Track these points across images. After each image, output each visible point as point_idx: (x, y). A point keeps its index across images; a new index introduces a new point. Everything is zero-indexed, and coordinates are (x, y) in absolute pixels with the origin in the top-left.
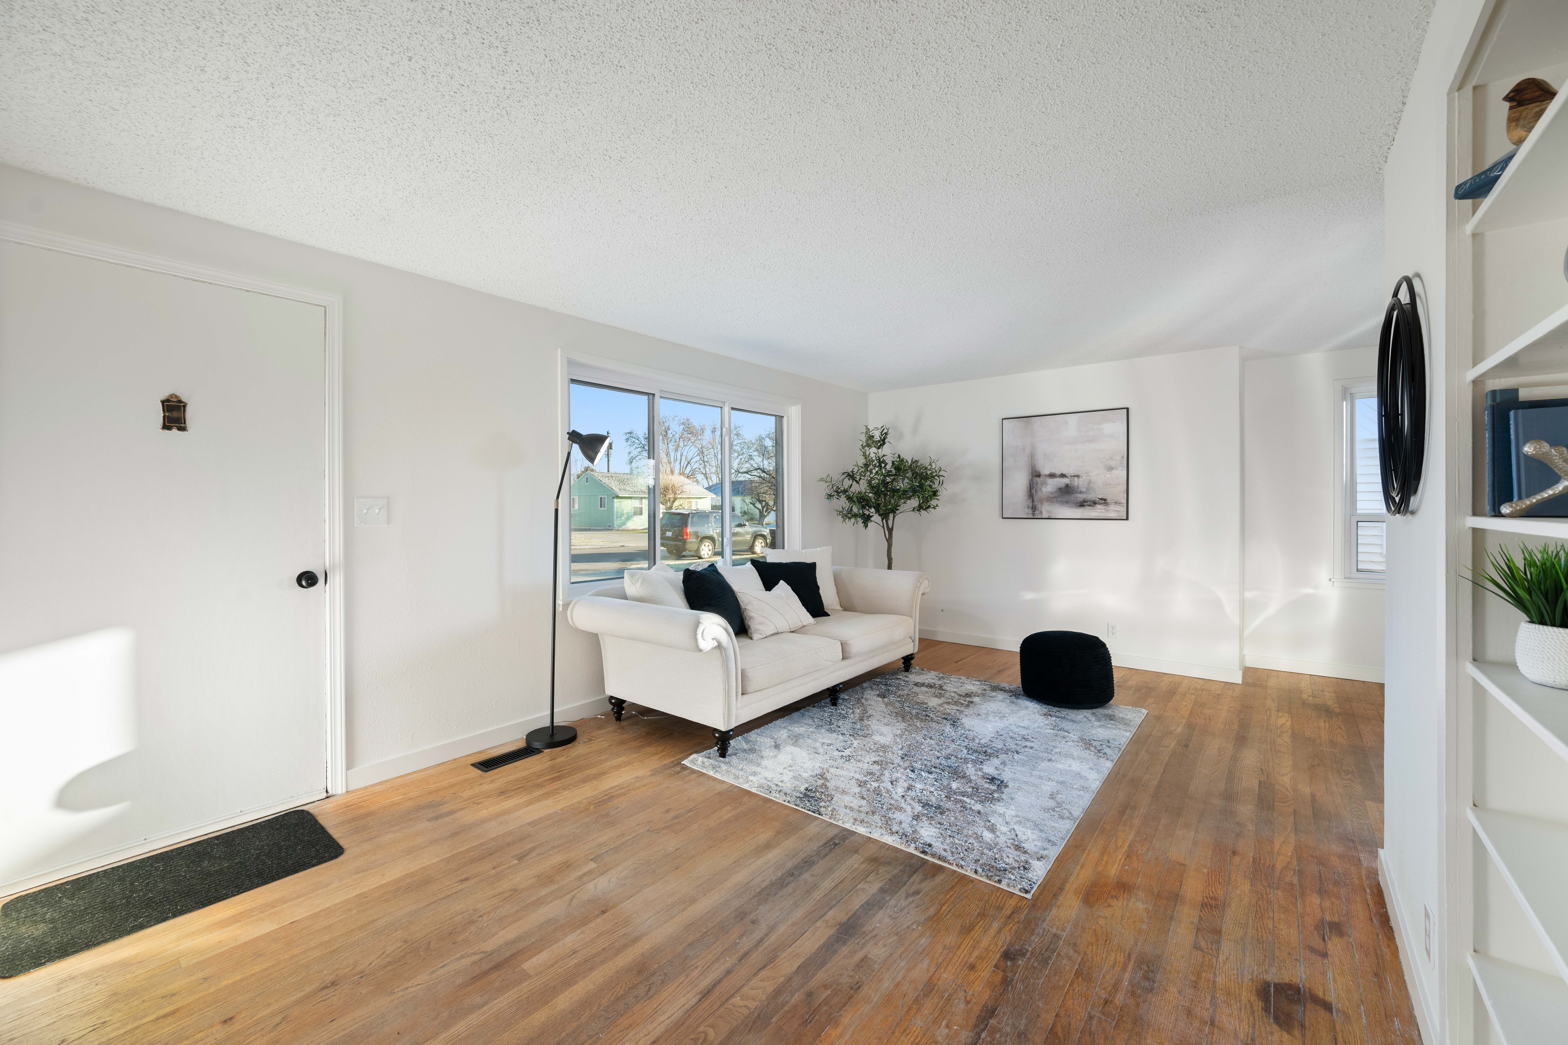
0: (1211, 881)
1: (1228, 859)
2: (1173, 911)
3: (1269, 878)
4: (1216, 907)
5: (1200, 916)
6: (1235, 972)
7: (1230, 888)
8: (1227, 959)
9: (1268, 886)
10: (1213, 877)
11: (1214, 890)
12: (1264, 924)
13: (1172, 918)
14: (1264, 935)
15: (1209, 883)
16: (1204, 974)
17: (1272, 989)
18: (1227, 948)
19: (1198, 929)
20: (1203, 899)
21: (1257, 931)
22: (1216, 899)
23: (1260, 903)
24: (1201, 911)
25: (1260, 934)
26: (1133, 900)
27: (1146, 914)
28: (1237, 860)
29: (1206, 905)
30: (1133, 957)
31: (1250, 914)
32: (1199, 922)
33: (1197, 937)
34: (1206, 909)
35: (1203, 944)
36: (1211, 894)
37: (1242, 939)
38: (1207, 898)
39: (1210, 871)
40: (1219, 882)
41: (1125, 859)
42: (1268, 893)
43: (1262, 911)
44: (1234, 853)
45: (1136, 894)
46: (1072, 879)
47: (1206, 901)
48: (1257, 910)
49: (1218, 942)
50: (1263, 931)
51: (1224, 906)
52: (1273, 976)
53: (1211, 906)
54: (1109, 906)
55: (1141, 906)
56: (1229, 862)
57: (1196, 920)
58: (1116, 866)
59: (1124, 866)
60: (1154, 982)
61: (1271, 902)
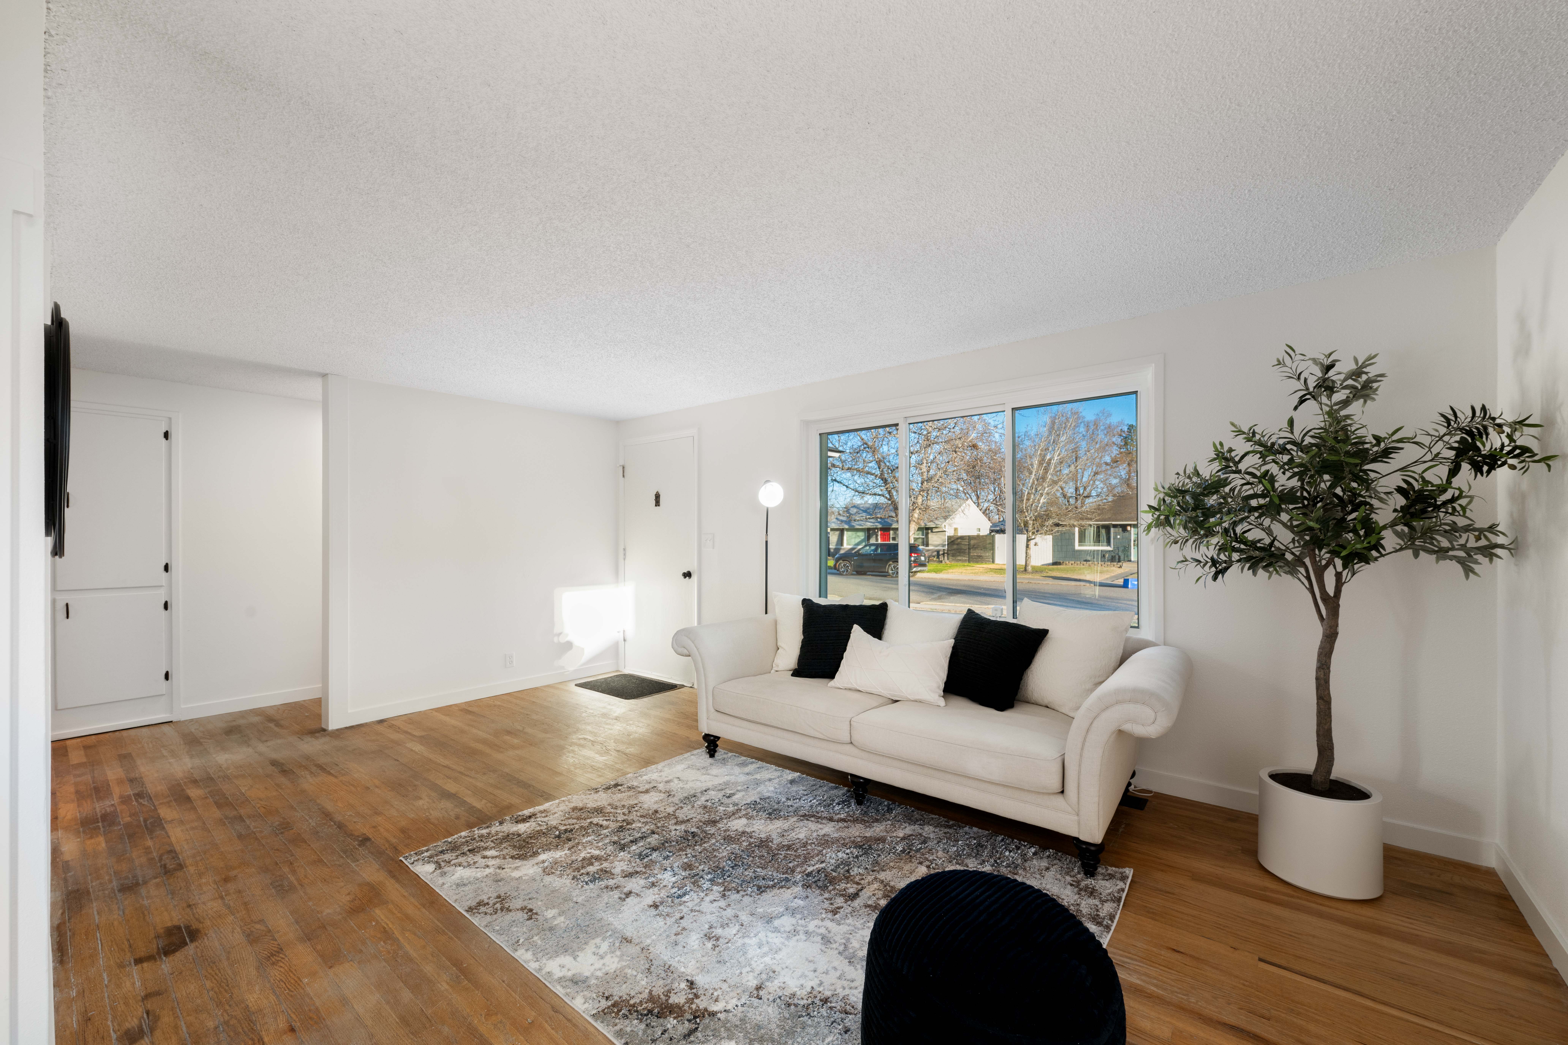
0: (291, 975)
1: (293, 1016)
2: (300, 927)
3: (232, 1034)
4: (268, 958)
5: (276, 940)
6: (222, 930)
7: (268, 985)
8: (233, 932)
9: (228, 1021)
10: (292, 981)
11: (282, 969)
12: (215, 979)
13: (297, 922)
14: (210, 971)
15: (292, 972)
16: (244, 912)
17: (188, 941)
18: (238, 937)
19: (270, 931)
20: (285, 955)
21: (219, 970)
22: (273, 964)
23: (228, 996)
24: (279, 945)
25: (215, 969)
26: (338, 910)
27: (318, 910)
28: (282, 1025)
29: (278, 952)
30: (299, 887)
31: (233, 977)
32: (273, 936)
33: (266, 927)
34: (275, 949)
35: (258, 926)
36: (282, 965)
37: (229, 952)
38: (283, 958)
39: (301, 984)
40: (283, 981)
41: (384, 928)
42: (225, 1014)
43: (222, 990)
44: (292, 1030)
45: (341, 914)
46: (397, 886)
47: (281, 955)
48: (228, 986)
49: (248, 936)
50: (213, 973)
51: (262, 964)
52: (191, 949)
53: (272, 955)
54: (349, 894)
55: (327, 911)
56: (290, 1012)
57: (276, 936)
58: (383, 917)
59: (377, 922)
60: (274, 888)
61: (217, 1006)
